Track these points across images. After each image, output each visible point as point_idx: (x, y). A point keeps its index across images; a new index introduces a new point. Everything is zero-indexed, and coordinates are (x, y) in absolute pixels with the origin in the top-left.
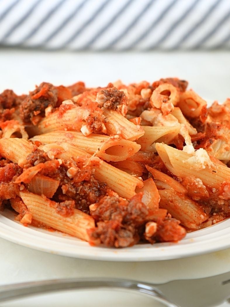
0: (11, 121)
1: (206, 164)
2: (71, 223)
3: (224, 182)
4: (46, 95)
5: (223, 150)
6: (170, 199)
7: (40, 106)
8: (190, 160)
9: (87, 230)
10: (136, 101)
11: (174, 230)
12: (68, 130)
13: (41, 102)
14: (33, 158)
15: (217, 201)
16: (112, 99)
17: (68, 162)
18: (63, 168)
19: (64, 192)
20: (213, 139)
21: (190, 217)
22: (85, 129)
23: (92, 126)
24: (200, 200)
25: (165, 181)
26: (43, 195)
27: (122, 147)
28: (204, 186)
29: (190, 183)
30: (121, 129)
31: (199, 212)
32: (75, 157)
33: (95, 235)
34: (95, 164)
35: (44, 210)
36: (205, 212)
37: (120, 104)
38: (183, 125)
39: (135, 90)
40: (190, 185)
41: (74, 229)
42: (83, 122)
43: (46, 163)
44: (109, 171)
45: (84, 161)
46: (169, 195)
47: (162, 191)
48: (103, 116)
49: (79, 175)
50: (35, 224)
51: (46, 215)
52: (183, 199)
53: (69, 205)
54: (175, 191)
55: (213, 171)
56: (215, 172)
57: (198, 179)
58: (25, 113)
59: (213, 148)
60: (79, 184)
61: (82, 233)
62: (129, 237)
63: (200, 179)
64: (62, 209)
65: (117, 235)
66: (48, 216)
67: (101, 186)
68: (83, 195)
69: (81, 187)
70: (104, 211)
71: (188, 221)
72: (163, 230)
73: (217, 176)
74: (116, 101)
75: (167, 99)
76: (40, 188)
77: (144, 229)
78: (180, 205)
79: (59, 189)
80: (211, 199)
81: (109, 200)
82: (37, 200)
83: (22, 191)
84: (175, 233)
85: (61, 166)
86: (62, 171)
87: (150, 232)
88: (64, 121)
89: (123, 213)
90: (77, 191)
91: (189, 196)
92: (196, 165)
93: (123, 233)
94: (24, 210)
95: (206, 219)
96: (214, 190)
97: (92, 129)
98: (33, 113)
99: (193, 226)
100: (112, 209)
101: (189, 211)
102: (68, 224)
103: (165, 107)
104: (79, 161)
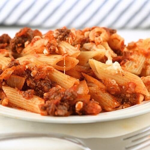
0: (4, 50)
1: (118, 71)
2: (31, 103)
3: (129, 81)
4: (25, 34)
5: (133, 67)
6: (95, 92)
7: (22, 41)
8: (109, 68)
9: (39, 105)
10: (81, 39)
11: (93, 106)
12: (37, 53)
13: (23, 39)
14: (11, 65)
15: (125, 95)
16: (63, 34)
17: (32, 68)
18: (29, 71)
19: (28, 84)
20: (127, 60)
21: (108, 103)
22: (46, 51)
23: (50, 48)
24: (115, 94)
25: (93, 81)
26: (16, 88)
28: (117, 85)
29: (108, 82)
30: (66, 50)
31: (114, 101)
32: (37, 66)
33: (43, 108)
34: (49, 70)
35: (15, 96)
36: (118, 101)
37: (68, 37)
38: (108, 51)
39: (81, 33)
40: (108, 84)
41: (32, 107)
42: (44, 47)
43: (17, 66)
44: (57, 74)
45: (42, 68)
46: (95, 89)
47: (90, 88)
48: (57, 43)
49: (37, 75)
50: (10, 105)
51: (16, 99)
52: (103, 93)
53: (30, 92)
54: (99, 87)
55: (123, 75)
56: (124, 75)
57: (113, 80)
58: (12, 46)
59: (127, 65)
60: (38, 80)
61: (37, 108)
62: (65, 109)
63: (115, 80)
64: (26, 95)
65: (57, 108)
66: (18, 99)
67: (52, 83)
68: (40, 87)
69: (39, 82)
70: (51, 95)
71: (107, 106)
72: (87, 107)
73: (125, 78)
74: (66, 35)
75: (98, 35)
76: (14, 83)
77: (75, 105)
78: (101, 96)
79: (25, 83)
80: (122, 93)
81: (55, 89)
82: (12, 90)
83: (4, 85)
84: (94, 108)
85: (27, 69)
86: (28, 73)
87: (78, 108)
88: (34, 48)
89: (62, 96)
90: (36, 84)
91: (108, 91)
92: (112, 71)
93: (60, 107)
94: (4, 97)
95: (118, 105)
96: (124, 87)
97: (49, 50)
98: (17, 45)
99: (110, 109)
100: (56, 94)
101: (108, 100)
102: (29, 103)
103: (97, 40)
104: (40, 67)
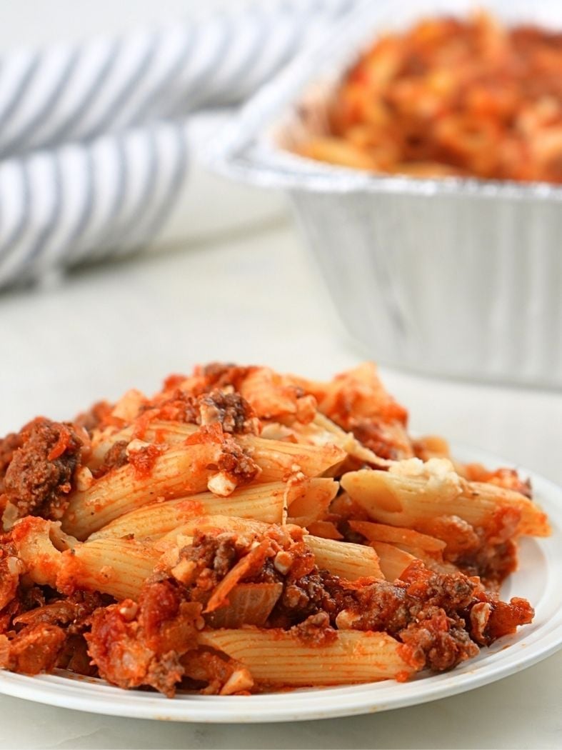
14: (204, 555)
15: (486, 553)
22: (219, 483)
23: (237, 471)
24: (459, 559)
27: (303, 496)
28: (471, 527)
30: (295, 459)
37: (245, 418)
42: (208, 471)
48: (239, 447)
55: (474, 495)
56: (477, 494)
57: (455, 518)
63: (457, 515)
73: (482, 501)
74: (237, 414)
80: (479, 550)
83: (205, 629)
88: (160, 481)
97: (238, 477)
102: (336, 659)
